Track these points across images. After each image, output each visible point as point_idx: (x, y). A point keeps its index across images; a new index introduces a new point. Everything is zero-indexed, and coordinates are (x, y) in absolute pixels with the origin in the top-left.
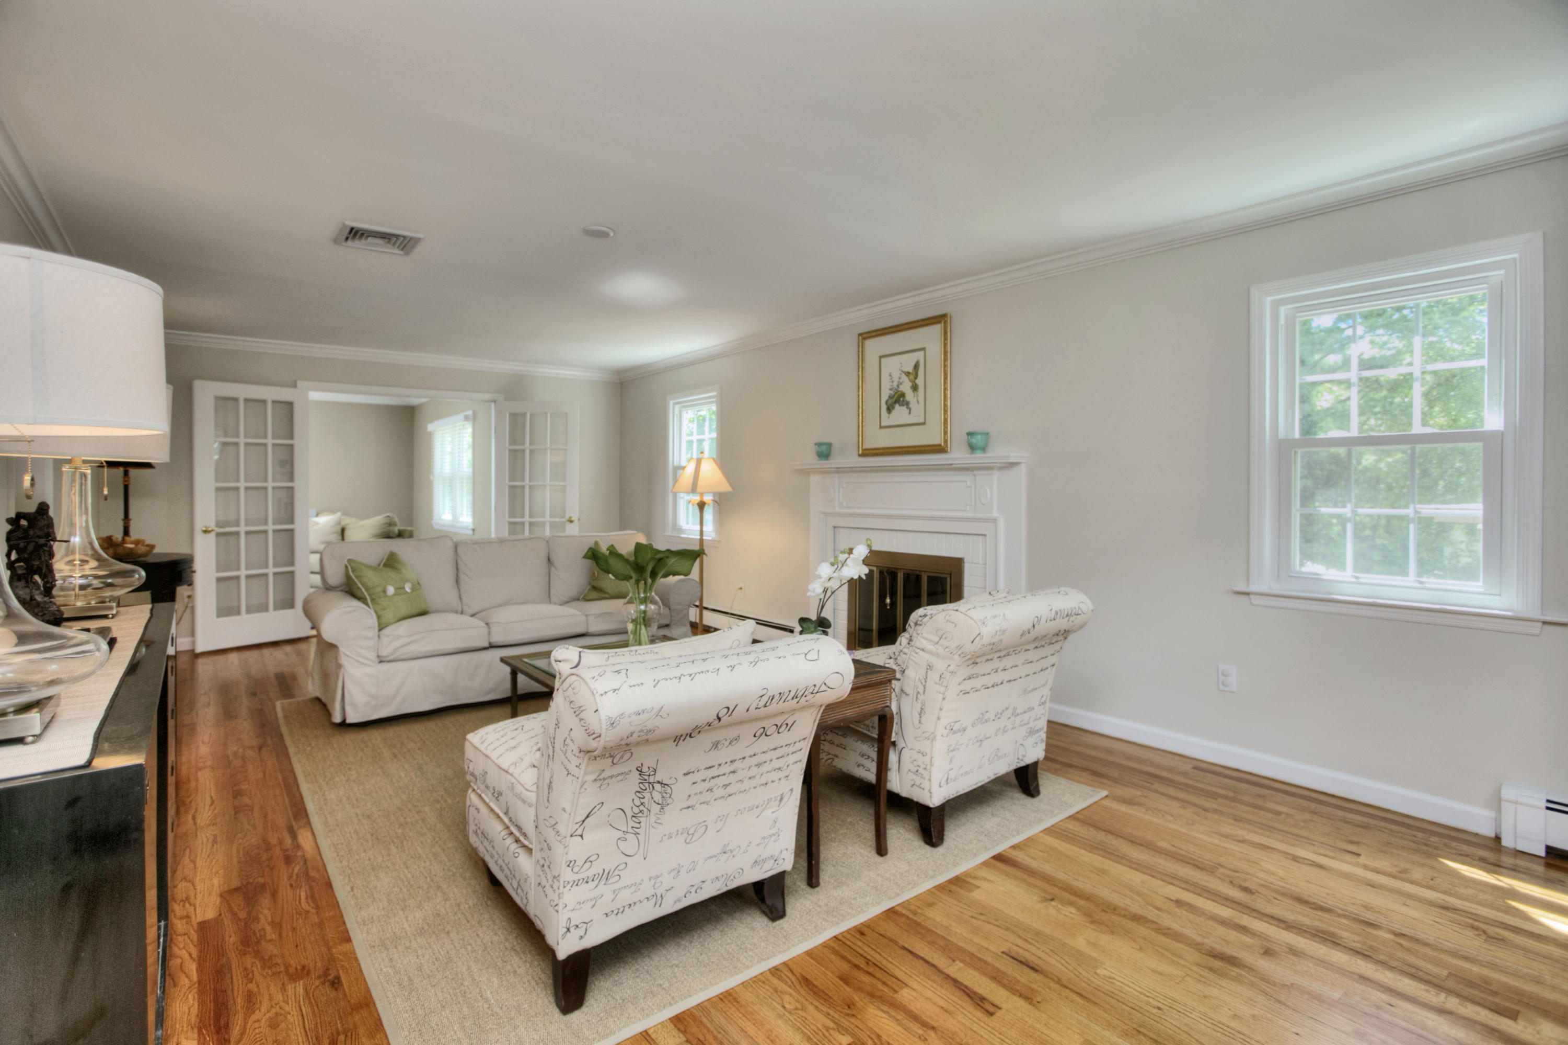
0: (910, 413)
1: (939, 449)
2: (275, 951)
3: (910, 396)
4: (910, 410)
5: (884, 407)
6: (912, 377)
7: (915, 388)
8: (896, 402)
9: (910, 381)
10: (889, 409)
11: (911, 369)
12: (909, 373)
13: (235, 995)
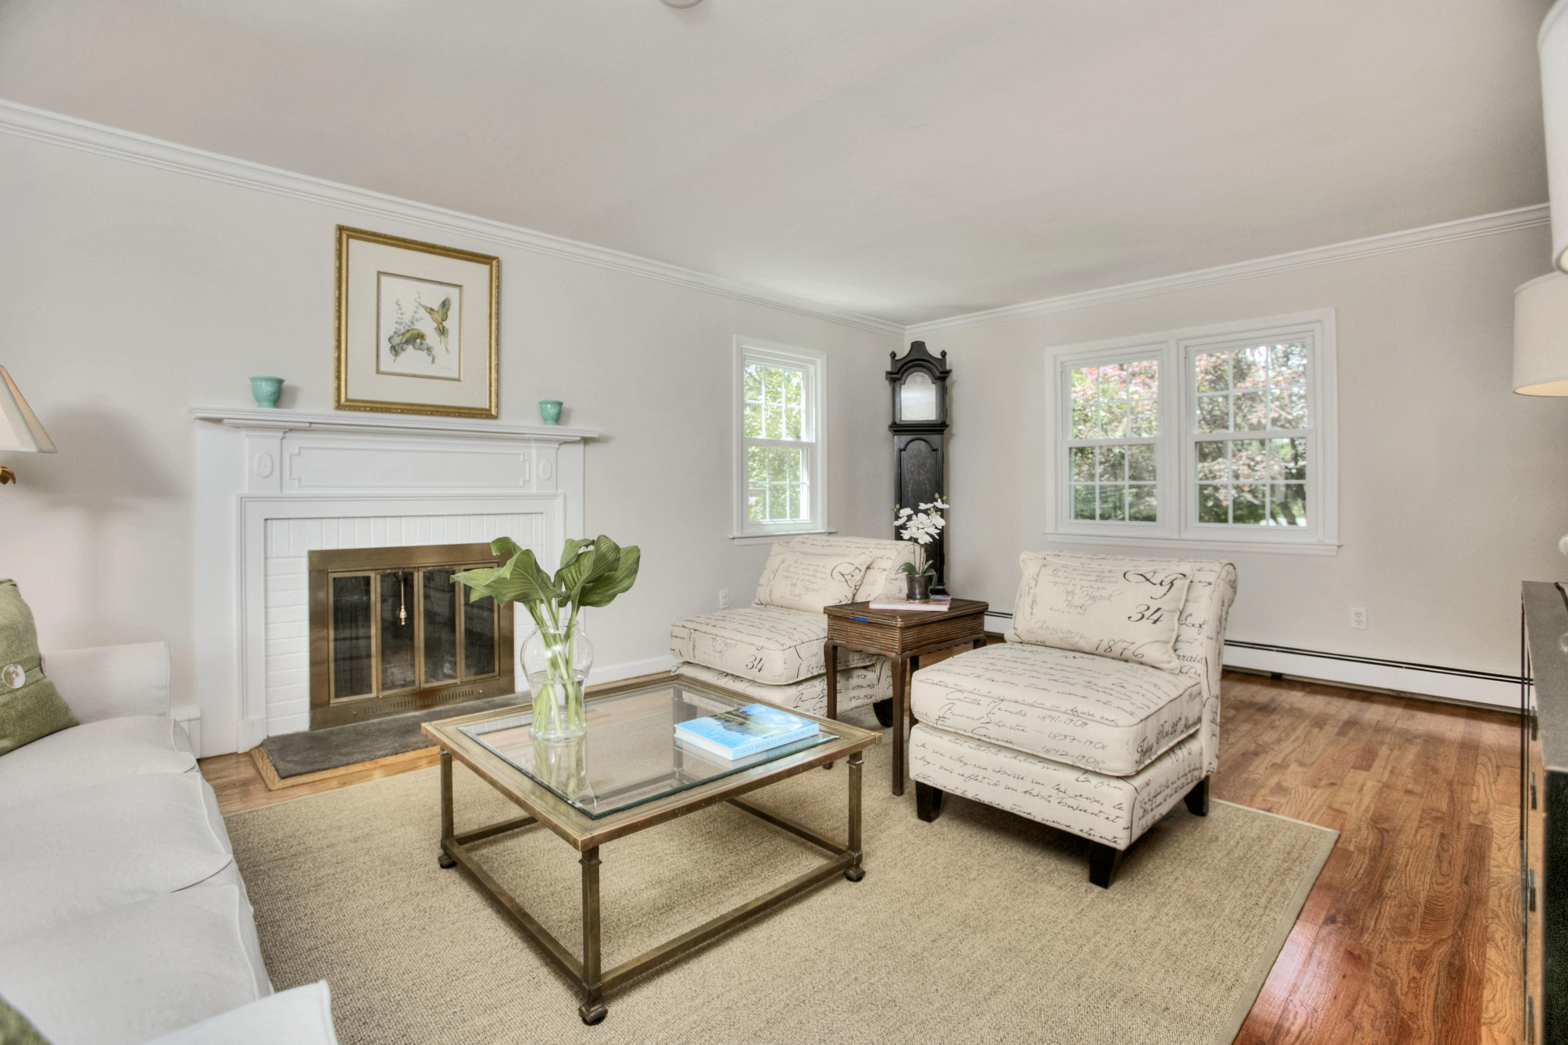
0: (433, 362)
1: (485, 414)
2: (1372, 989)
3: (432, 338)
4: (433, 359)
5: (385, 346)
6: (438, 317)
7: (442, 331)
8: (407, 342)
9: (435, 321)
10: (395, 350)
11: (436, 306)
12: (432, 309)
13: (1436, 978)
